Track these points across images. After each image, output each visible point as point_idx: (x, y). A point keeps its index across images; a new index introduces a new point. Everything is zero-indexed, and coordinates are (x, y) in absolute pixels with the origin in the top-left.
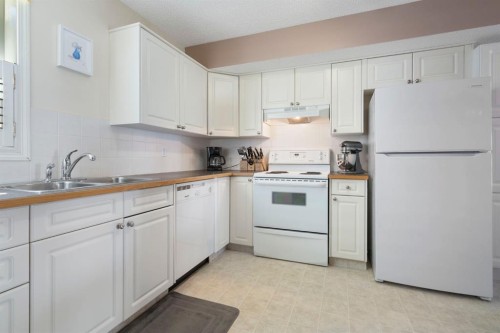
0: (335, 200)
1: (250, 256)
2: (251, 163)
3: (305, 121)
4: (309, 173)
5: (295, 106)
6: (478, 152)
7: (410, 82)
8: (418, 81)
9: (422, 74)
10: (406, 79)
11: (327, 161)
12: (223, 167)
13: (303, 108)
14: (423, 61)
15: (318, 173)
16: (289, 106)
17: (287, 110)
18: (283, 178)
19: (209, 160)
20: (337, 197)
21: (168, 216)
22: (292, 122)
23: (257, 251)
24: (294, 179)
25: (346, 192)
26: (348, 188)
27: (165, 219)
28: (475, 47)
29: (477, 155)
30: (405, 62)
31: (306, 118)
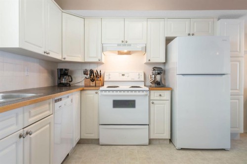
0: (153, 103)
1: (97, 146)
2: (93, 80)
3: (129, 53)
4: (132, 87)
5: (124, 43)
6: (224, 74)
7: (189, 35)
8: (193, 35)
9: (195, 31)
10: (187, 32)
11: (142, 79)
12: (71, 83)
13: (130, 45)
14: (195, 24)
15: (139, 87)
16: (120, 42)
17: (119, 45)
18: (117, 91)
19: (60, 78)
20: (154, 101)
21: (50, 123)
22: (120, 53)
23: (101, 142)
24: (124, 91)
25: (159, 98)
26: (160, 95)
27: (48, 126)
28: (218, 20)
29: (224, 76)
30: (187, 23)
31: (130, 52)
